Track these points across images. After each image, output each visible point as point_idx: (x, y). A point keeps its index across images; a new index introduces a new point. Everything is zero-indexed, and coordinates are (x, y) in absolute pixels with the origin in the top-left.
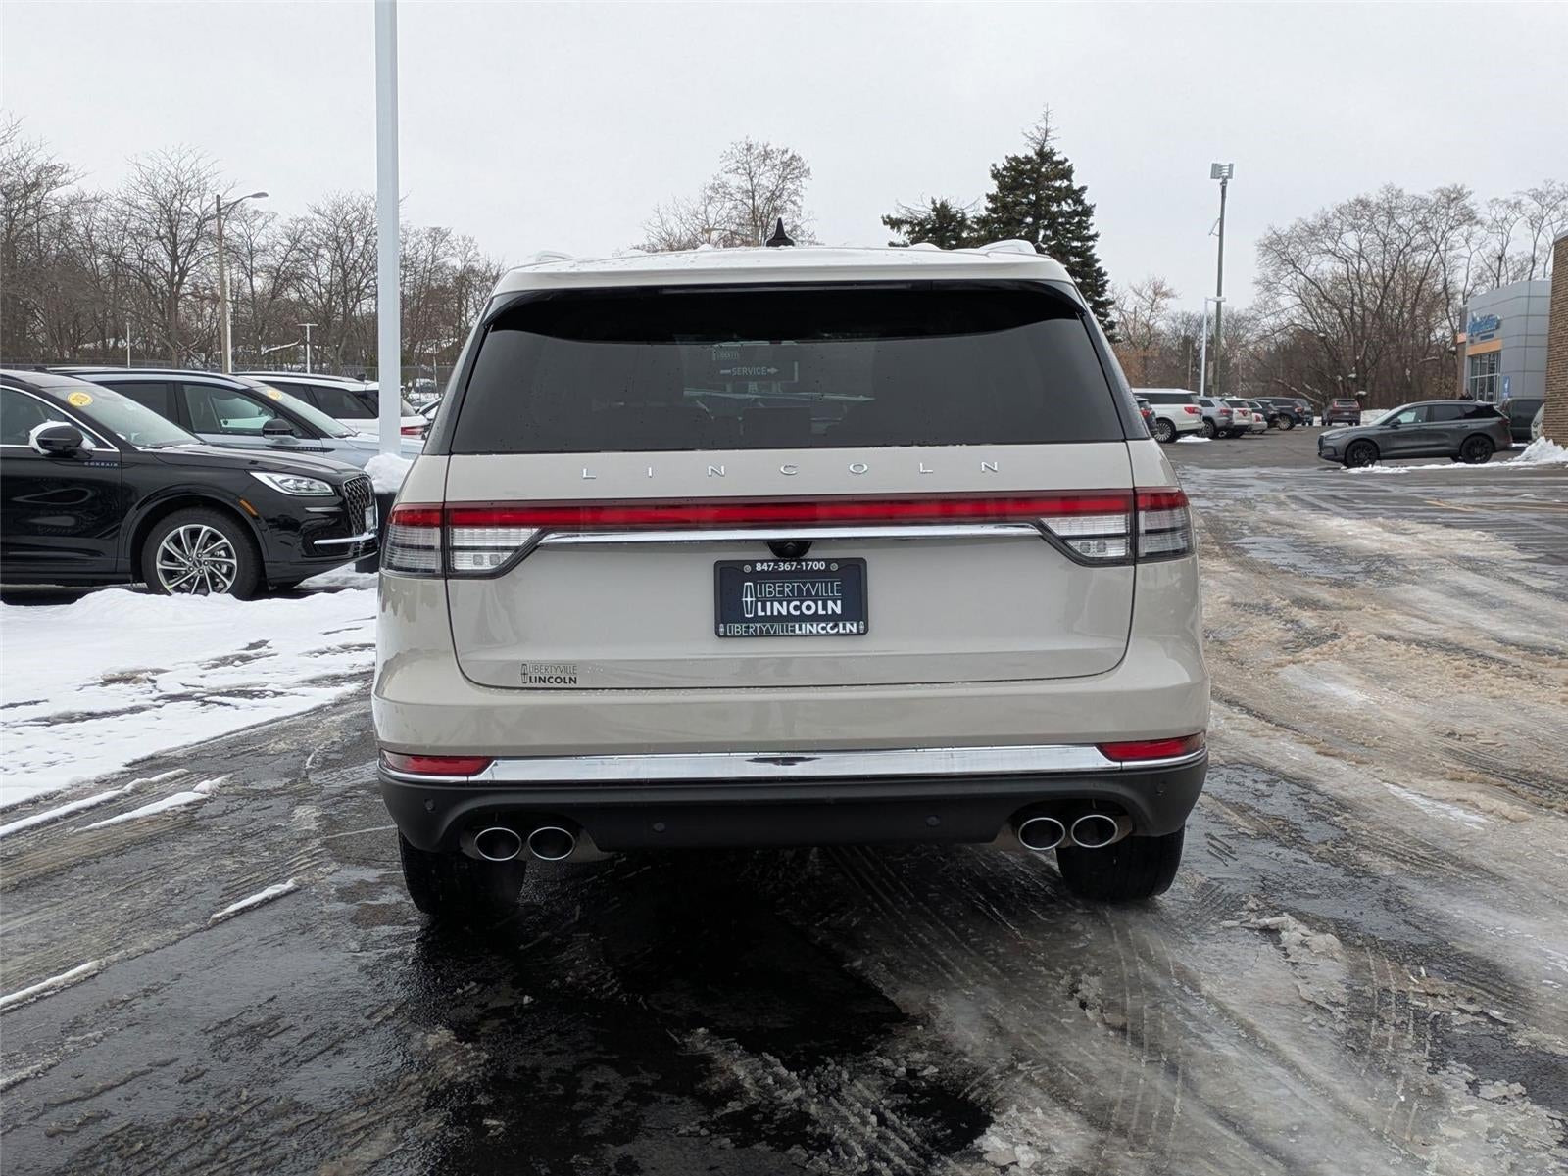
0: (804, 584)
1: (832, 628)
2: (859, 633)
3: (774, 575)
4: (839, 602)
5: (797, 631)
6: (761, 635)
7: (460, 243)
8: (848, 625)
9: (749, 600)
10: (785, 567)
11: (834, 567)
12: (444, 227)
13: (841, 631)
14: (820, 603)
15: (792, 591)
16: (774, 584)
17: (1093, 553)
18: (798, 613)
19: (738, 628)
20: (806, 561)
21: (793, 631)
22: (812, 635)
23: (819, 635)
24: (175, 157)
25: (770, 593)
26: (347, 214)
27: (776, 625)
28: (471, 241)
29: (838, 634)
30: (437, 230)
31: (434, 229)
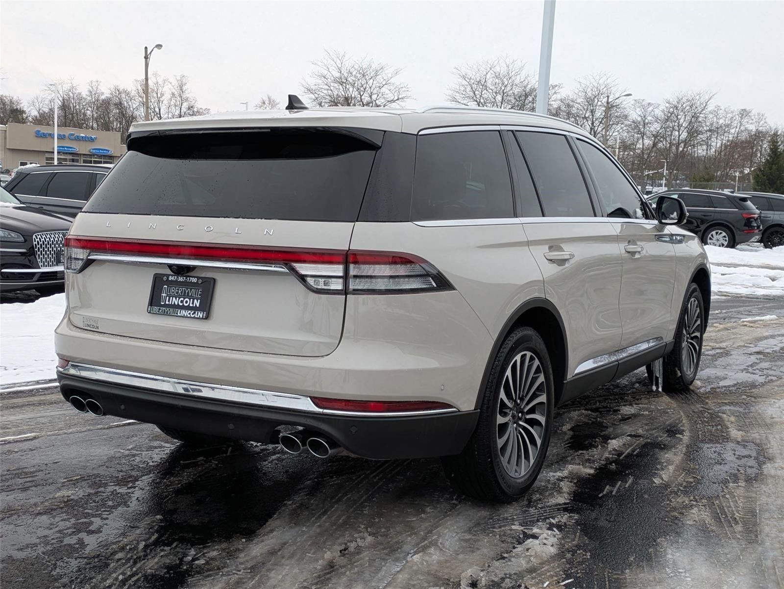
0: (187, 289)
1: (193, 314)
2: (202, 318)
3: (176, 283)
4: (199, 301)
5: (179, 314)
6: (165, 314)
7: (756, 117)
8: (199, 313)
9: (164, 295)
10: (181, 279)
11: (200, 281)
12: (748, 109)
13: (196, 316)
14: (192, 300)
15: (181, 292)
16: (175, 287)
17: (321, 286)
18: (181, 304)
19: (156, 309)
20: (190, 277)
21: (177, 313)
22: (183, 317)
23: (187, 317)
24: (598, 77)
25: (173, 292)
26: (684, 103)
27: (171, 310)
28: (763, 115)
29: (194, 318)
30: (744, 110)
31: (742, 110)
